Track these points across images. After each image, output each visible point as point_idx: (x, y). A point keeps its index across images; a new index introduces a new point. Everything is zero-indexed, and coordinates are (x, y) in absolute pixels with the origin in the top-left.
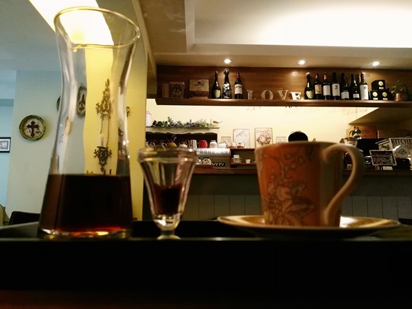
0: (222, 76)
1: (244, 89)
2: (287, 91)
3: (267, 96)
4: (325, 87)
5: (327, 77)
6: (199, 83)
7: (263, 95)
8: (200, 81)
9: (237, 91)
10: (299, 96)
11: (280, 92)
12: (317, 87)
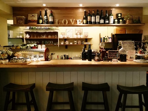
0: (43, 12)
2: (74, 19)
7: (63, 22)
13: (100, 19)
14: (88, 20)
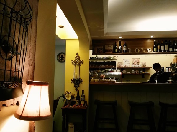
0: (118, 43)
1: (127, 48)
2: (145, 48)
3: (137, 50)
4: (162, 46)
5: (163, 42)
6: (109, 46)
7: (135, 50)
8: (109, 45)
9: (124, 49)
10: (150, 50)
11: (142, 49)
12: (158, 47)
13: (169, 48)
14: (158, 49)
